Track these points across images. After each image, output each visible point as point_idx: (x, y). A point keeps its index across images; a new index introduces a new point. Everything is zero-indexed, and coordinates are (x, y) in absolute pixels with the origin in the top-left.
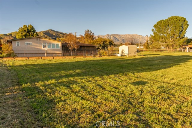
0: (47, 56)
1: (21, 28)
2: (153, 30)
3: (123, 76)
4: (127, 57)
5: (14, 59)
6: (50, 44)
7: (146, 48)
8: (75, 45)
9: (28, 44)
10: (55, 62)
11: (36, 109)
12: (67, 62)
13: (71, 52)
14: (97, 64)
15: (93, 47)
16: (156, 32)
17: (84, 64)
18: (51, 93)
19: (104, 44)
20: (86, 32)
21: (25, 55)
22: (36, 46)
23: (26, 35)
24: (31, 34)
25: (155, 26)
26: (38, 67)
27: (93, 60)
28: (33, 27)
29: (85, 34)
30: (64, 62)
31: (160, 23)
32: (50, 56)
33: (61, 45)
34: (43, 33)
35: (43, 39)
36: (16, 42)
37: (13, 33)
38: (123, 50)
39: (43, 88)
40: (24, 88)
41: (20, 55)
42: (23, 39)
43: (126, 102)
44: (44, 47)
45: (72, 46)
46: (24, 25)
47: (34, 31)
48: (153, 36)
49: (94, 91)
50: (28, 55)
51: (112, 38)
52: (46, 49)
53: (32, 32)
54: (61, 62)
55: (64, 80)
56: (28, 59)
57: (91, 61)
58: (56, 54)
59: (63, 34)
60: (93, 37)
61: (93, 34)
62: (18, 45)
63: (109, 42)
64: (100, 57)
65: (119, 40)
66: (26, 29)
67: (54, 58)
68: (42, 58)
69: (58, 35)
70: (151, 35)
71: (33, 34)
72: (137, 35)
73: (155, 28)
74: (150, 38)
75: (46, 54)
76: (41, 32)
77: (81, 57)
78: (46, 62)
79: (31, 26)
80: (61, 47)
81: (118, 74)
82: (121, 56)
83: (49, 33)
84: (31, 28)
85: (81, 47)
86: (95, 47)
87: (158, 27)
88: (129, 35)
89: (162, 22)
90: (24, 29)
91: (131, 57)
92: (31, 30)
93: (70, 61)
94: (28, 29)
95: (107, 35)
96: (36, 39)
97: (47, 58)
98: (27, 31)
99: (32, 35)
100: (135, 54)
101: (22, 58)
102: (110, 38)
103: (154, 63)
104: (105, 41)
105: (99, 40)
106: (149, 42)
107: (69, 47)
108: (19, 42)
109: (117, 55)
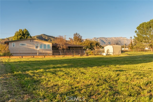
0: (39, 55)
1: (17, 31)
2: (136, 32)
3: (104, 67)
4: (112, 56)
5: (10, 58)
6: (42, 45)
7: (131, 49)
8: (64, 46)
9: (22, 45)
10: (45, 60)
11: (23, 85)
12: (56, 59)
13: (61, 52)
14: (83, 61)
15: (81, 47)
16: (139, 33)
17: (71, 61)
18: (38, 77)
19: (91, 46)
20: (75, 35)
21: (19, 55)
22: (30, 46)
23: (21, 38)
24: (25, 37)
25: (138, 28)
26: (30, 63)
27: (80, 58)
28: (27, 31)
29: (74, 37)
30: (53, 59)
31: (142, 25)
32: (41, 55)
33: (52, 46)
34: (36, 37)
35: (36, 41)
36: (12, 43)
37: (10, 37)
38: (108, 50)
39: (32, 75)
40: (15, 74)
41: (15, 54)
42: (18, 40)
43: (102, 80)
44: (37, 47)
45: (61, 46)
46: (20, 30)
47: (28, 34)
48: (136, 37)
49: (76, 75)
50: (22, 54)
51: (99, 41)
52: (38, 49)
53: (27, 35)
54: (51, 59)
55: (51, 70)
56: (22, 58)
57: (78, 58)
58: (47, 54)
59: (54, 38)
60: (81, 39)
61: (81, 36)
62: (14, 46)
63: (95, 44)
64: (87, 56)
65: (105, 43)
66: (21, 33)
67: (45, 57)
68: (35, 57)
69: (50, 39)
70: (134, 36)
71: (28, 36)
72: (122, 37)
73: (138, 30)
74: (134, 39)
75: (38, 53)
76: (35, 36)
77: (69, 56)
78: (38, 60)
79: (26, 30)
80: (52, 47)
81: (101, 66)
82: (107, 55)
83: (42, 37)
84: (26, 32)
85: (69, 47)
86: (82, 47)
87: (140, 29)
88: (115, 38)
89: (144, 24)
90: (20, 33)
91: (116, 56)
92: (26, 33)
93: (59, 59)
94: (23, 33)
95: (95, 38)
96: (30, 41)
97: (39, 57)
98: (22, 34)
99: (27, 38)
100: (119, 53)
101: (17, 57)
102: (97, 41)
103: (137, 59)
104: (92, 43)
105: (86, 42)
106: (133, 43)
107: (59, 47)
108: (15, 43)
109: (103, 54)
